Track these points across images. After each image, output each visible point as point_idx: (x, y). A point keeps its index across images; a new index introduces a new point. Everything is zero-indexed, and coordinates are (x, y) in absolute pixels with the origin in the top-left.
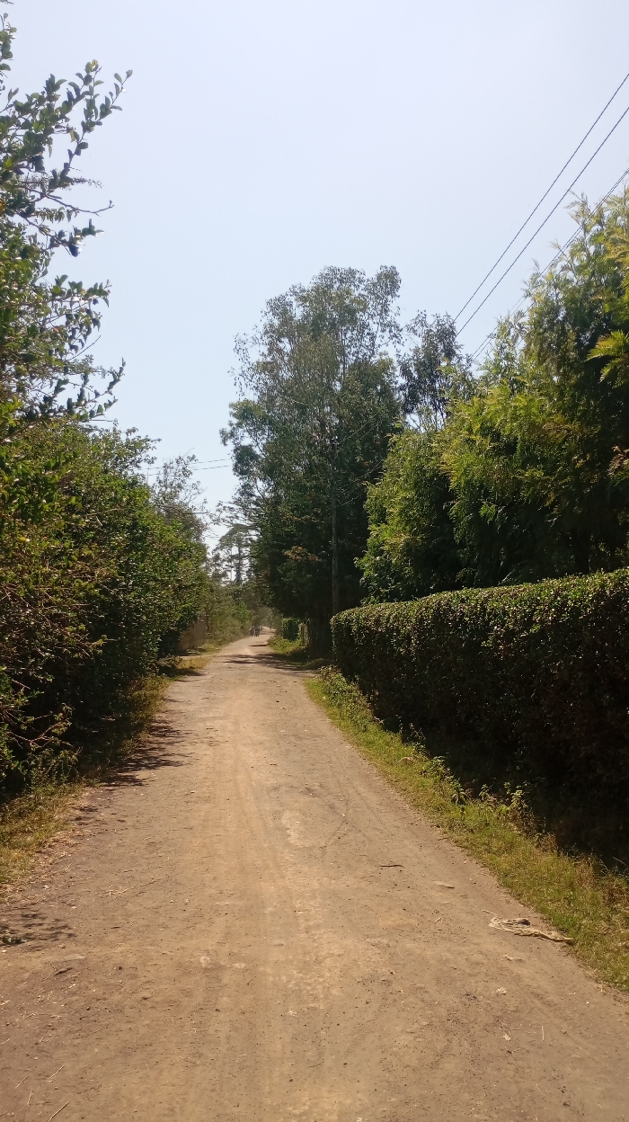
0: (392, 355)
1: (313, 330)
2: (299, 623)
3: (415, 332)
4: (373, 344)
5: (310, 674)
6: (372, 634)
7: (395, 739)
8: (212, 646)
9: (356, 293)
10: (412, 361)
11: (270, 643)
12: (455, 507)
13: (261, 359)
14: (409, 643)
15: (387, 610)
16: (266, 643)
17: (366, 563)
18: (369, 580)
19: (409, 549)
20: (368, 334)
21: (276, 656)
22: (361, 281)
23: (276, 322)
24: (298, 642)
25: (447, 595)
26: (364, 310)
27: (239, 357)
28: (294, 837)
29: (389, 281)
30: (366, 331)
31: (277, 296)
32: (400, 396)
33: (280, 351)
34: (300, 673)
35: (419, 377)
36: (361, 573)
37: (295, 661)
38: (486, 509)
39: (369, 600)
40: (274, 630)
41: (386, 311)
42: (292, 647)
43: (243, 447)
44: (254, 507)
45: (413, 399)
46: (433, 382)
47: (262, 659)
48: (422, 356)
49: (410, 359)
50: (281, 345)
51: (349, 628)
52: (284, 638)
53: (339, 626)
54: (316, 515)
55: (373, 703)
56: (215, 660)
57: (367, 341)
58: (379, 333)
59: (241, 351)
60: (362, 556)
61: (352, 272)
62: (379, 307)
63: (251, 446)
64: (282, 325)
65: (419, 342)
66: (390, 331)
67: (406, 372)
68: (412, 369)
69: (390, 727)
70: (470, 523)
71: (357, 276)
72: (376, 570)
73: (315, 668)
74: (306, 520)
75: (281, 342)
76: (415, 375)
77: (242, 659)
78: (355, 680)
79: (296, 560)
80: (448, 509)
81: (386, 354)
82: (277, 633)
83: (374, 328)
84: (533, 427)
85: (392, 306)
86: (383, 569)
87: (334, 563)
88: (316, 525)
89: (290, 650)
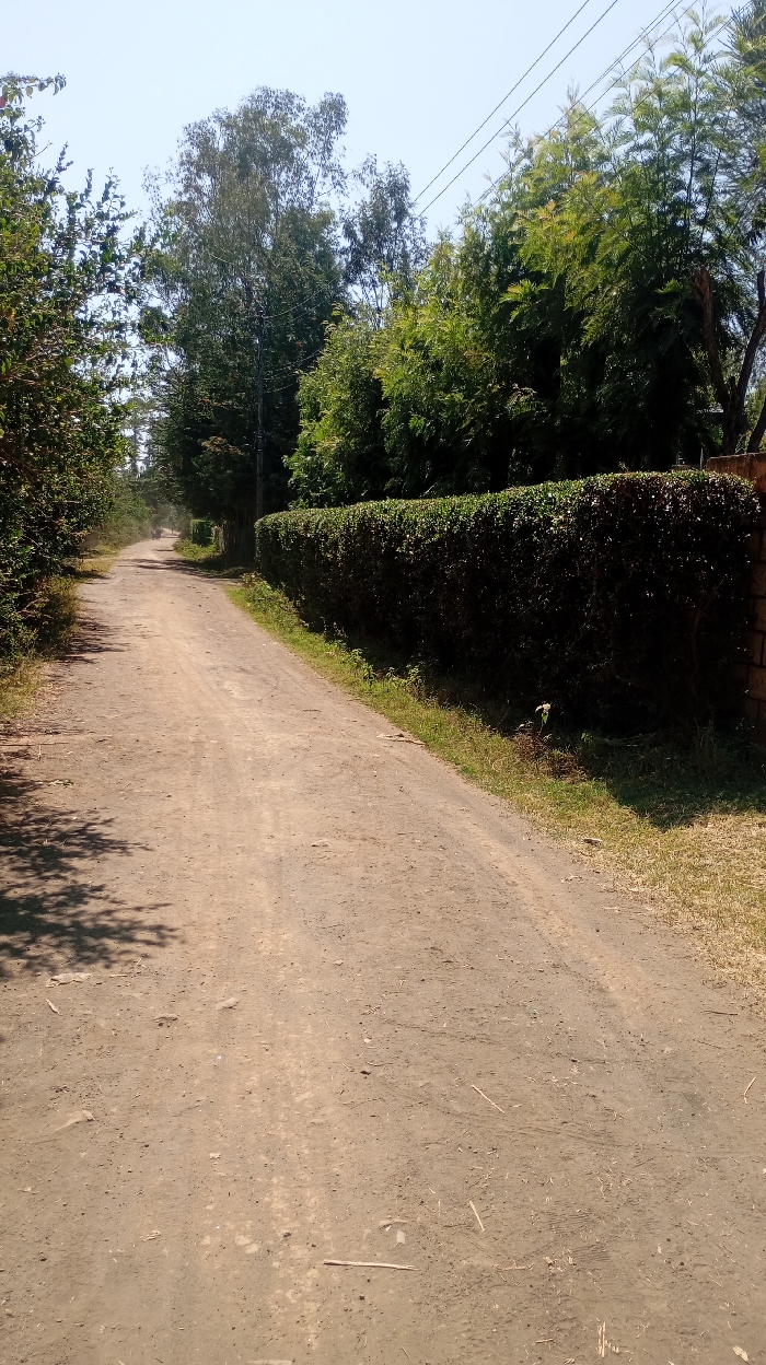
0: (335, 207)
1: (239, 166)
2: (213, 526)
3: (363, 180)
4: (312, 192)
5: (229, 582)
6: (300, 539)
7: (319, 638)
8: (107, 548)
9: (294, 124)
10: (357, 220)
11: (176, 548)
12: (387, 415)
13: (175, 198)
14: (337, 548)
15: (317, 515)
16: (172, 548)
17: (296, 463)
18: (298, 482)
19: (340, 455)
20: (306, 178)
21: (187, 562)
22: (300, 109)
23: (196, 153)
24: (212, 547)
25: (372, 504)
26: (302, 146)
27: (148, 195)
28: (236, 695)
29: (334, 112)
30: (304, 174)
31: (198, 121)
32: (341, 262)
33: (198, 189)
34: (220, 581)
35: (365, 241)
36: (290, 473)
37: (211, 568)
38: (416, 422)
39: (298, 503)
40: (178, 533)
41: (329, 150)
42: (203, 553)
43: (153, 310)
44: (163, 383)
45: (356, 266)
46: (380, 245)
47: (172, 565)
48: (369, 214)
49: (354, 217)
50: (199, 182)
51: (276, 534)
52: (194, 542)
53: (264, 531)
54: (239, 400)
55: (298, 608)
56: (118, 563)
57: (305, 187)
58: (320, 179)
59: (151, 189)
60: (290, 454)
61: (289, 96)
62: (321, 143)
63: (159, 307)
64: (202, 156)
65: (366, 194)
66: (333, 178)
67: (349, 233)
68: (357, 229)
69: (315, 629)
70: (401, 432)
71: (296, 101)
72: (307, 470)
73: (235, 576)
74: (228, 405)
75: (200, 178)
76: (360, 237)
77: (149, 564)
78: (281, 587)
79: (215, 453)
80: (380, 417)
81: (328, 205)
82: (182, 537)
83: (314, 170)
84: (457, 352)
85: (337, 145)
86: (313, 470)
87: (260, 459)
88: (238, 412)
89: (203, 557)
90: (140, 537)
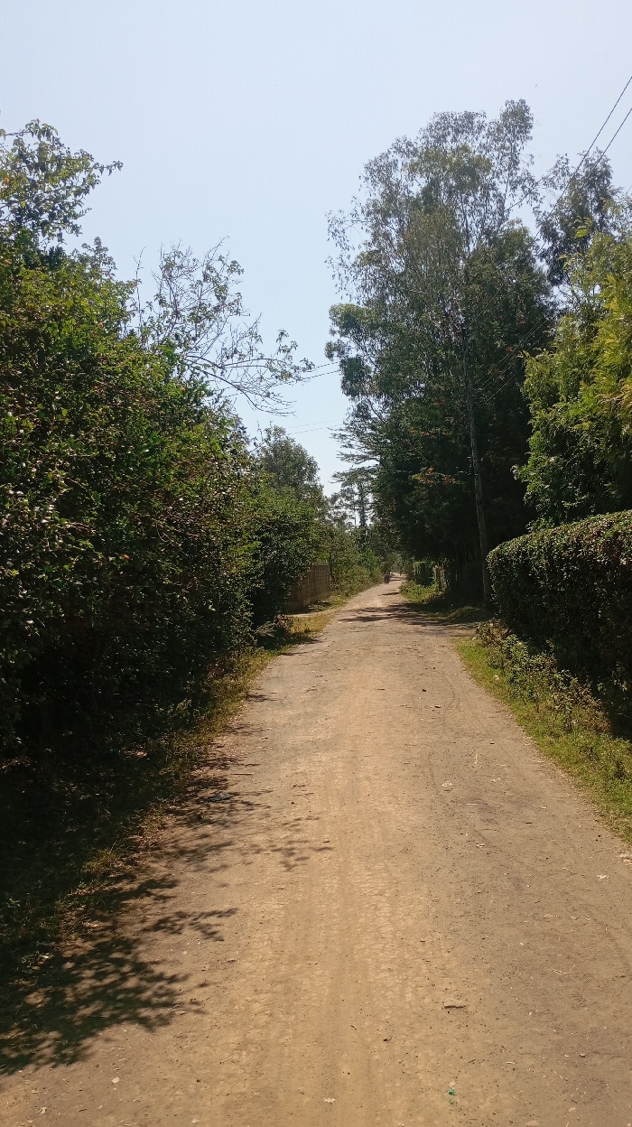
1: (425, 204)
2: (434, 565)
3: (554, 183)
4: (502, 209)
8: (337, 599)
10: (556, 218)
11: (403, 590)
13: (364, 249)
16: (398, 590)
18: (535, 495)
20: (495, 196)
21: (411, 606)
22: (481, 126)
24: (435, 586)
27: (335, 240)
29: (518, 120)
30: (492, 193)
32: (542, 266)
33: (386, 236)
36: (524, 487)
39: (539, 523)
40: (406, 576)
41: (516, 163)
42: (427, 594)
43: (351, 360)
47: (394, 612)
49: (552, 216)
50: (387, 228)
52: (417, 583)
54: (449, 426)
56: (338, 617)
58: (509, 193)
59: (337, 233)
61: (469, 116)
63: (359, 357)
65: (561, 194)
66: (523, 188)
67: (548, 233)
68: (557, 227)
71: (476, 120)
74: (436, 434)
75: (387, 223)
76: (561, 233)
77: (370, 614)
79: (427, 486)
81: (519, 220)
82: (409, 579)
85: (524, 154)
87: (477, 483)
88: (448, 438)
89: (427, 597)
90: (371, 583)
